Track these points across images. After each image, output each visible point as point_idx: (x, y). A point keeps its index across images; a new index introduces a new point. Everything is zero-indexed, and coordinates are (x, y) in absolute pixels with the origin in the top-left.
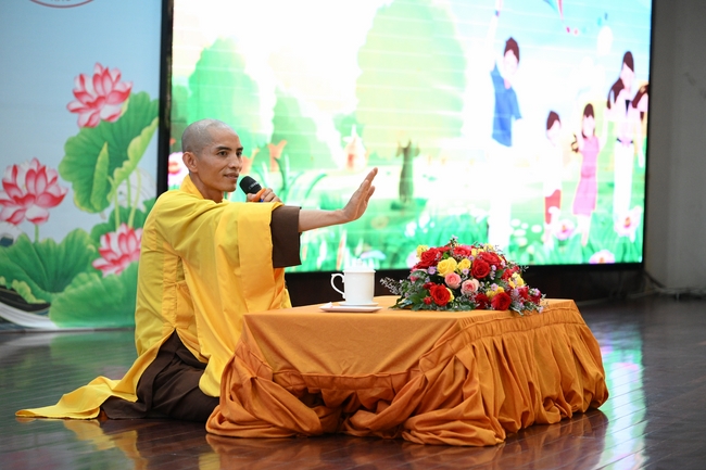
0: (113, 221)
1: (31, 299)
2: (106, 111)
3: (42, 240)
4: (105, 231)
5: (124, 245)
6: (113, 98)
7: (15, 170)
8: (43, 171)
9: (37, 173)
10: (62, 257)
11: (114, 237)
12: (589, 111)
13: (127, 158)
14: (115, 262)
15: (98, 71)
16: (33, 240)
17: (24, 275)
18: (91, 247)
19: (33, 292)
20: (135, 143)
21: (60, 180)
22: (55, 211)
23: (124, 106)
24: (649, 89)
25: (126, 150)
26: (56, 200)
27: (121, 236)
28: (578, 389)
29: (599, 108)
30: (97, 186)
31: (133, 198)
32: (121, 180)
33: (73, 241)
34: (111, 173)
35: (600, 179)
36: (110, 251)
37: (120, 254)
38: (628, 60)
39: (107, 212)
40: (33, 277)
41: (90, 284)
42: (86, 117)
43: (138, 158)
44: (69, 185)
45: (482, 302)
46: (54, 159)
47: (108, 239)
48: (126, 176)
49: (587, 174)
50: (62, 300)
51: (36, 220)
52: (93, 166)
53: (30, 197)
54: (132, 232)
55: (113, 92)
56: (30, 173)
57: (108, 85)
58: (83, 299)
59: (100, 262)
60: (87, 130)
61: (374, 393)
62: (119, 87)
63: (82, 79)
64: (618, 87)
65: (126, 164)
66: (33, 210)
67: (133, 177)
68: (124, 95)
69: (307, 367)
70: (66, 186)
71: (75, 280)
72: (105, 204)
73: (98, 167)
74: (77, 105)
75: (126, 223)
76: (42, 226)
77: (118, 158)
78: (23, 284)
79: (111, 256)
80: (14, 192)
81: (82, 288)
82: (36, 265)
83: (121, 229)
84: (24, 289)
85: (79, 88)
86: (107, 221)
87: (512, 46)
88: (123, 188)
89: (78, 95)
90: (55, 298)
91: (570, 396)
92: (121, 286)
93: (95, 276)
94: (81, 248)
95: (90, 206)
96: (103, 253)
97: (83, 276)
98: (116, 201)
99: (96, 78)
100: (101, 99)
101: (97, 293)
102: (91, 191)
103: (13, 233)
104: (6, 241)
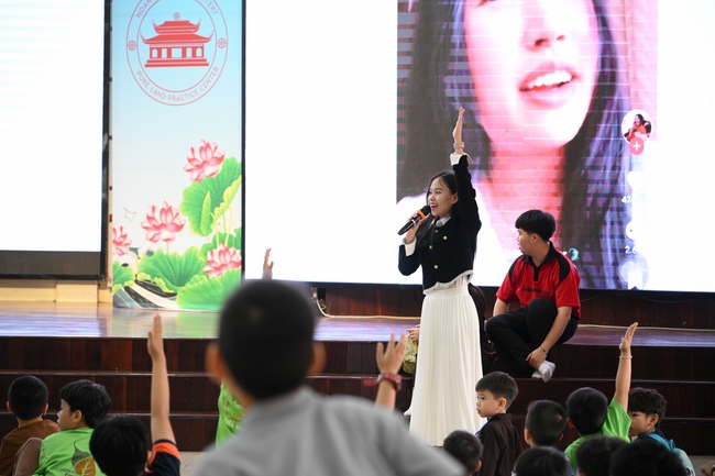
0: (215, 242)
1: (166, 290)
2: (208, 170)
3: (171, 253)
4: (210, 249)
5: (222, 258)
6: (213, 162)
7: (154, 209)
8: (170, 209)
9: (167, 211)
10: (183, 264)
11: (216, 252)
13: (223, 201)
14: (217, 269)
15: (203, 145)
16: (165, 253)
17: (161, 274)
18: (202, 259)
19: (167, 285)
20: (228, 191)
21: (180, 214)
22: (178, 235)
23: (220, 167)
25: (222, 196)
26: (179, 228)
27: (220, 252)
30: (204, 219)
31: (227, 227)
32: (219, 215)
33: (190, 256)
34: (212, 211)
36: (213, 261)
37: (220, 264)
39: (211, 236)
40: (166, 276)
41: (201, 282)
42: (196, 174)
43: (230, 201)
44: (187, 218)
46: (177, 202)
47: (212, 254)
48: (222, 213)
50: (184, 292)
51: (167, 240)
52: (201, 206)
53: (163, 225)
54: (227, 250)
55: (213, 158)
56: (163, 211)
57: (209, 153)
58: (197, 291)
59: (207, 268)
60: (197, 183)
62: (217, 155)
63: (193, 150)
65: (222, 204)
66: (165, 234)
67: (227, 213)
68: (220, 160)
70: (184, 218)
71: (192, 279)
72: (210, 231)
73: (204, 206)
74: (190, 167)
75: (223, 243)
76: (170, 243)
77: (217, 201)
78: (161, 280)
79: (214, 265)
80: (154, 222)
81: (196, 284)
82: (168, 269)
83: (220, 247)
84: (161, 283)
85: (191, 156)
86: (211, 242)
88: (220, 220)
89: (190, 161)
90: (180, 290)
92: (221, 285)
93: (204, 277)
94: (195, 259)
95: (200, 232)
96: (209, 263)
97: (197, 277)
98: (217, 229)
99: (201, 149)
100: (205, 162)
101: (205, 288)
102: (201, 222)
103: (154, 247)
104: (150, 253)
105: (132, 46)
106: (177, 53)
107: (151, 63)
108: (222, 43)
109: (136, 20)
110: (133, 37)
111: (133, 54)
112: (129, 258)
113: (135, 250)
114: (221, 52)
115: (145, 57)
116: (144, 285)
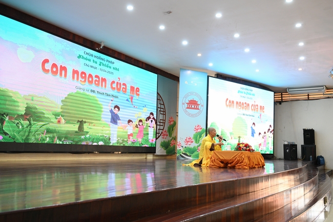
1: (189, 155)
2: (199, 131)
4: (198, 146)
7: (187, 138)
9: (190, 138)
10: (193, 149)
12: (265, 133)
15: (198, 125)
16: (189, 147)
18: (197, 148)
20: (203, 135)
24: (274, 130)
26: (192, 142)
28: (261, 163)
29: (267, 132)
33: (194, 147)
35: (267, 142)
38: (270, 126)
42: (196, 131)
45: (246, 150)
46: (192, 137)
49: (265, 141)
50: (193, 155)
53: (189, 141)
58: (196, 155)
59: (198, 150)
60: (196, 133)
61: (231, 162)
62: (200, 127)
63: (196, 126)
64: (269, 130)
66: (189, 143)
68: (201, 129)
69: (221, 158)
70: (193, 140)
71: (195, 153)
72: (199, 143)
73: (198, 138)
76: (190, 145)
77: (200, 137)
80: (187, 141)
82: (189, 150)
84: (188, 153)
87: (254, 124)
89: (195, 128)
91: (259, 164)
93: (197, 152)
95: (197, 143)
100: (198, 129)
102: (197, 141)
103: (187, 146)
104: (185, 147)
105: (183, 104)
106: (193, 107)
107: (187, 108)
108: (202, 106)
109: (185, 99)
110: (184, 102)
111: (183, 106)
112: (181, 148)
113: (182, 147)
114: (202, 107)
115: (186, 107)
116: (184, 154)
